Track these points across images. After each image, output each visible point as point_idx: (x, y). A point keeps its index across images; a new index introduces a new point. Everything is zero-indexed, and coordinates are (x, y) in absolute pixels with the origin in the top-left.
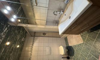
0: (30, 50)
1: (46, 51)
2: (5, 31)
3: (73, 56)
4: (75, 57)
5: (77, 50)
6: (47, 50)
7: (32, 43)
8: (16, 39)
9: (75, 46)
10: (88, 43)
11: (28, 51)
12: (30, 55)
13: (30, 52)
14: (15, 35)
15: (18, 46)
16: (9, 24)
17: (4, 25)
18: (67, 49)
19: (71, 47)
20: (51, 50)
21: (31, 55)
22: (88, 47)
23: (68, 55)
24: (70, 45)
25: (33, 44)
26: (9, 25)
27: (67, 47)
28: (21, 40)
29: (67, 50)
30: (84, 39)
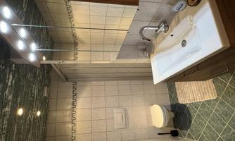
0: (68, 119)
1: (113, 119)
2: (10, 84)
3: (187, 130)
4: (192, 131)
5: (198, 115)
6: (117, 115)
7: (71, 100)
8: (31, 97)
9: (196, 105)
10: (227, 100)
11: (65, 123)
12: (70, 133)
13: (70, 126)
14: (29, 87)
15: (39, 113)
16: (13, 63)
17: (6, 68)
18: (172, 111)
19: (184, 106)
20: (126, 117)
21: (74, 131)
22: (226, 109)
23: (175, 127)
24: (181, 101)
25: (74, 104)
26: (14, 65)
27: (172, 105)
28: (41, 96)
29: (173, 115)
30: (219, 90)
